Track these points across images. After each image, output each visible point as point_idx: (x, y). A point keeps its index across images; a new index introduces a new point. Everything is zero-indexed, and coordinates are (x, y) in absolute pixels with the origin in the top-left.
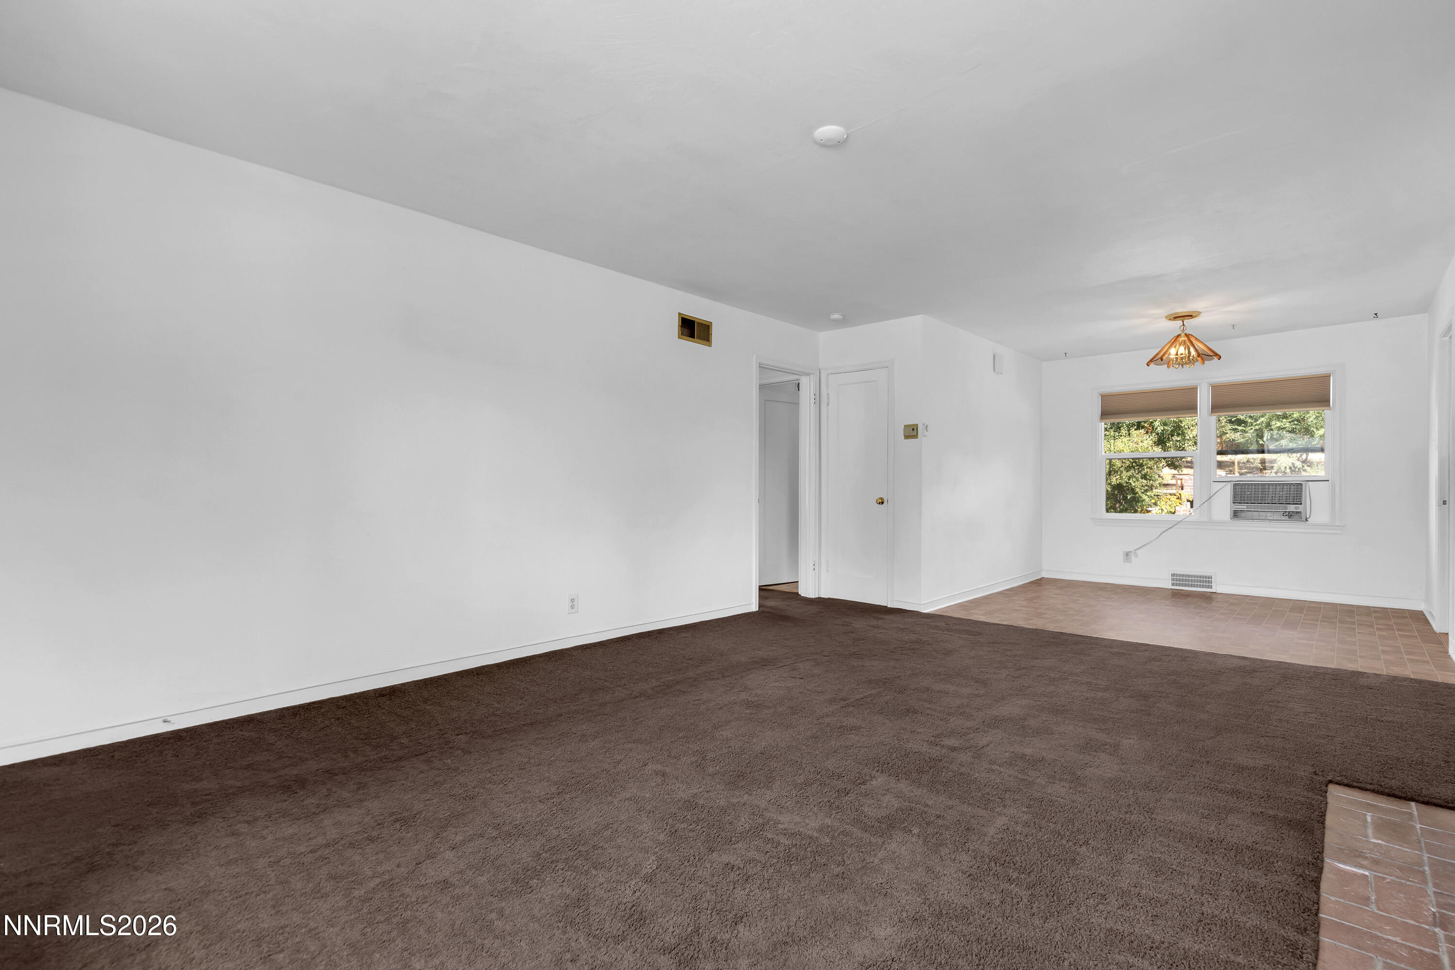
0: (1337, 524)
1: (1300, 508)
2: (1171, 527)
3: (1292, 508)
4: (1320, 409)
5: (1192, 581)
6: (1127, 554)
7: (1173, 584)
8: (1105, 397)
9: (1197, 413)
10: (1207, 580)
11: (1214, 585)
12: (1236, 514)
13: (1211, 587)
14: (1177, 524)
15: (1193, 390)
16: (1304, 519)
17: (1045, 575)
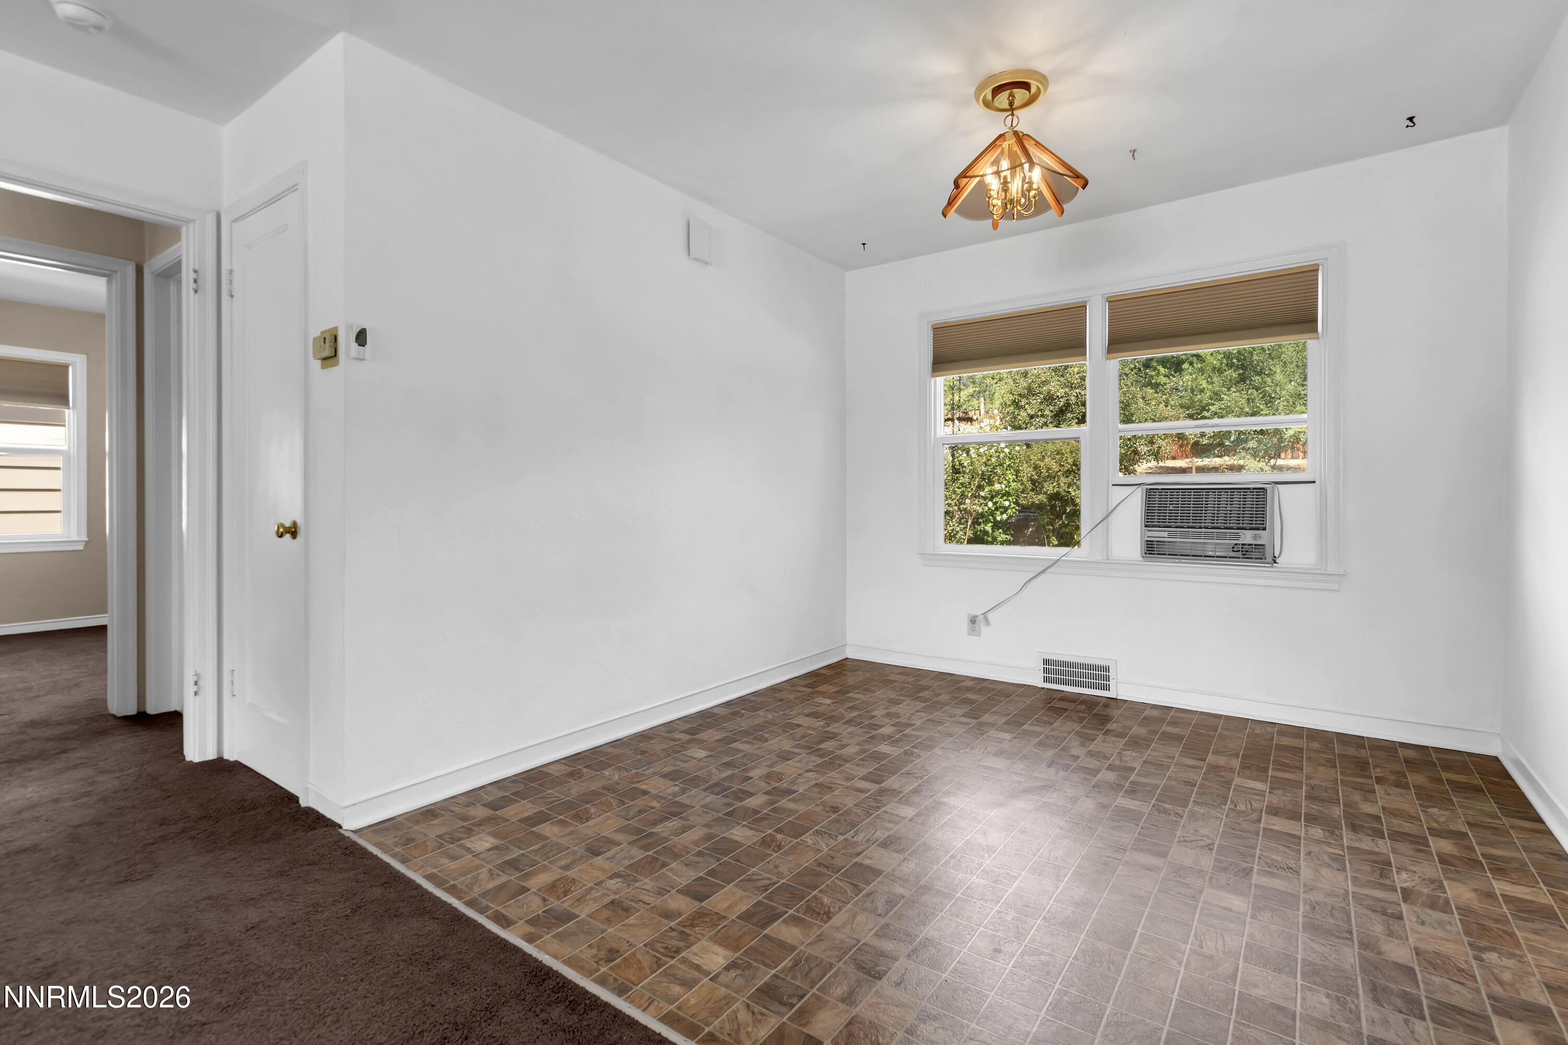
0: (1331, 569)
1: (1263, 537)
2: (1043, 572)
3: (1247, 537)
4: (1299, 338)
5: (1081, 675)
6: (973, 620)
7: (1046, 680)
8: (940, 331)
9: (1085, 354)
10: (1100, 675)
11: (1112, 683)
12: (1151, 549)
13: (1107, 688)
14: (1053, 565)
15: (1077, 312)
16: (1270, 559)
17: (851, 654)
